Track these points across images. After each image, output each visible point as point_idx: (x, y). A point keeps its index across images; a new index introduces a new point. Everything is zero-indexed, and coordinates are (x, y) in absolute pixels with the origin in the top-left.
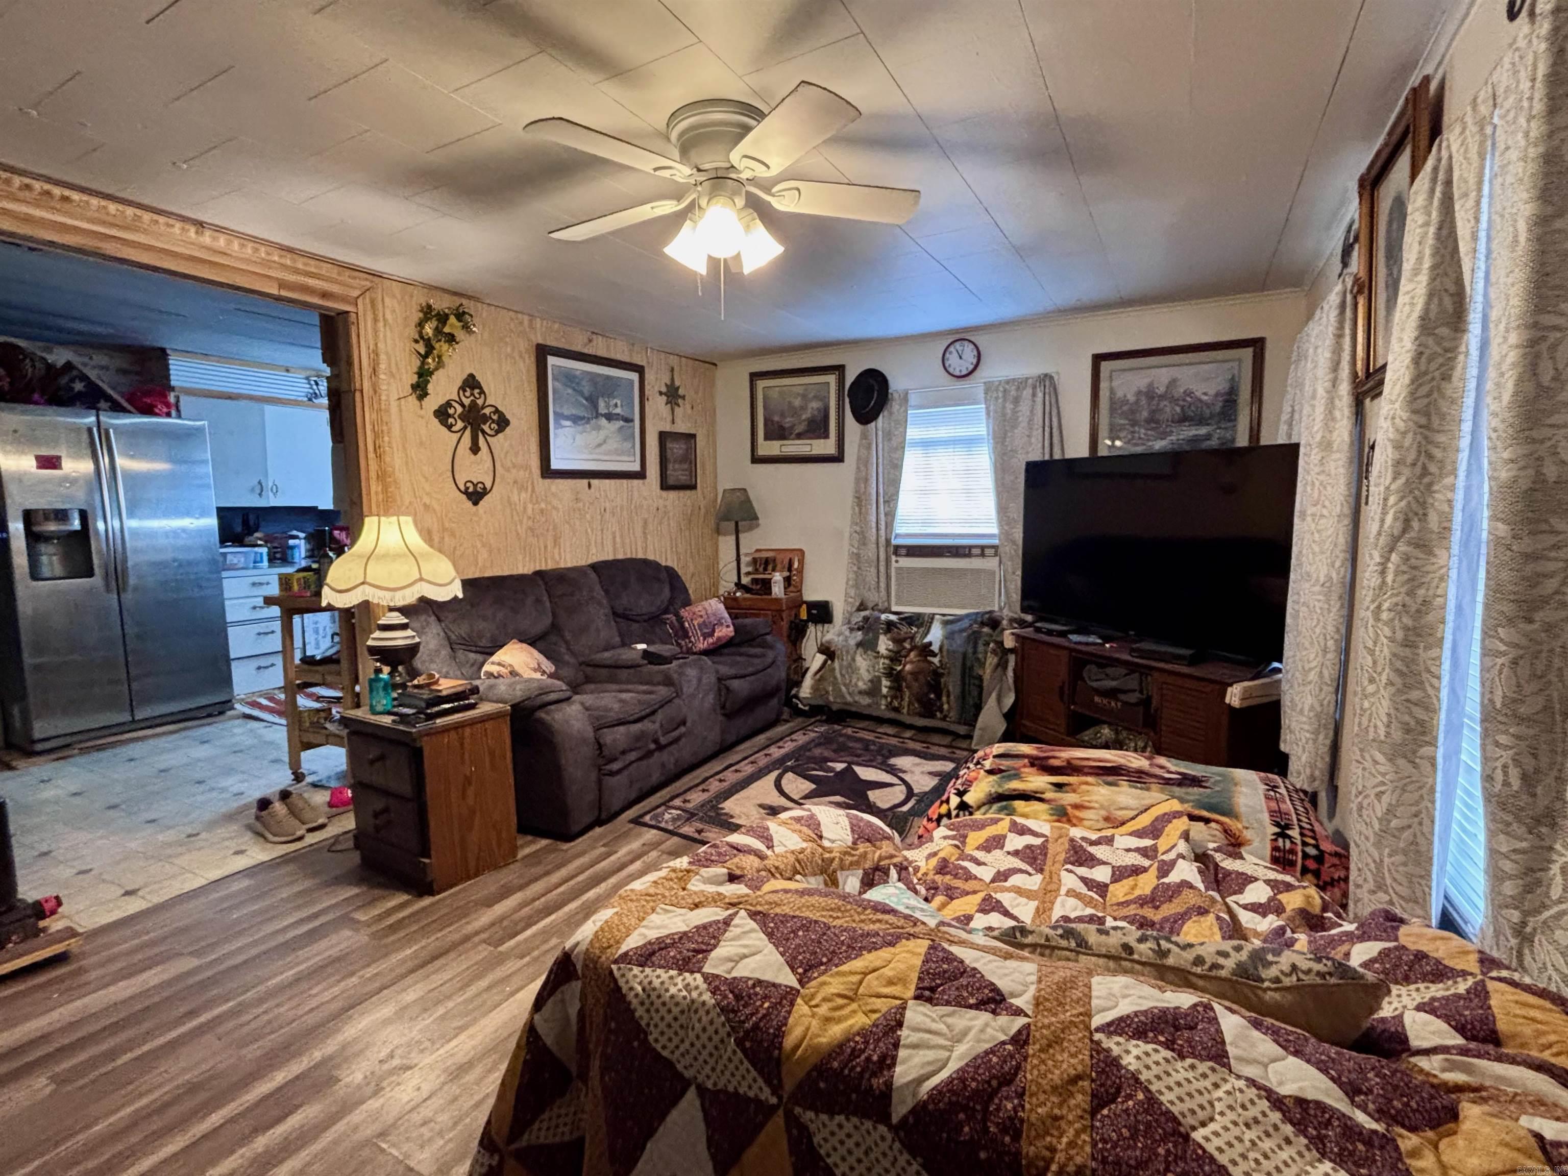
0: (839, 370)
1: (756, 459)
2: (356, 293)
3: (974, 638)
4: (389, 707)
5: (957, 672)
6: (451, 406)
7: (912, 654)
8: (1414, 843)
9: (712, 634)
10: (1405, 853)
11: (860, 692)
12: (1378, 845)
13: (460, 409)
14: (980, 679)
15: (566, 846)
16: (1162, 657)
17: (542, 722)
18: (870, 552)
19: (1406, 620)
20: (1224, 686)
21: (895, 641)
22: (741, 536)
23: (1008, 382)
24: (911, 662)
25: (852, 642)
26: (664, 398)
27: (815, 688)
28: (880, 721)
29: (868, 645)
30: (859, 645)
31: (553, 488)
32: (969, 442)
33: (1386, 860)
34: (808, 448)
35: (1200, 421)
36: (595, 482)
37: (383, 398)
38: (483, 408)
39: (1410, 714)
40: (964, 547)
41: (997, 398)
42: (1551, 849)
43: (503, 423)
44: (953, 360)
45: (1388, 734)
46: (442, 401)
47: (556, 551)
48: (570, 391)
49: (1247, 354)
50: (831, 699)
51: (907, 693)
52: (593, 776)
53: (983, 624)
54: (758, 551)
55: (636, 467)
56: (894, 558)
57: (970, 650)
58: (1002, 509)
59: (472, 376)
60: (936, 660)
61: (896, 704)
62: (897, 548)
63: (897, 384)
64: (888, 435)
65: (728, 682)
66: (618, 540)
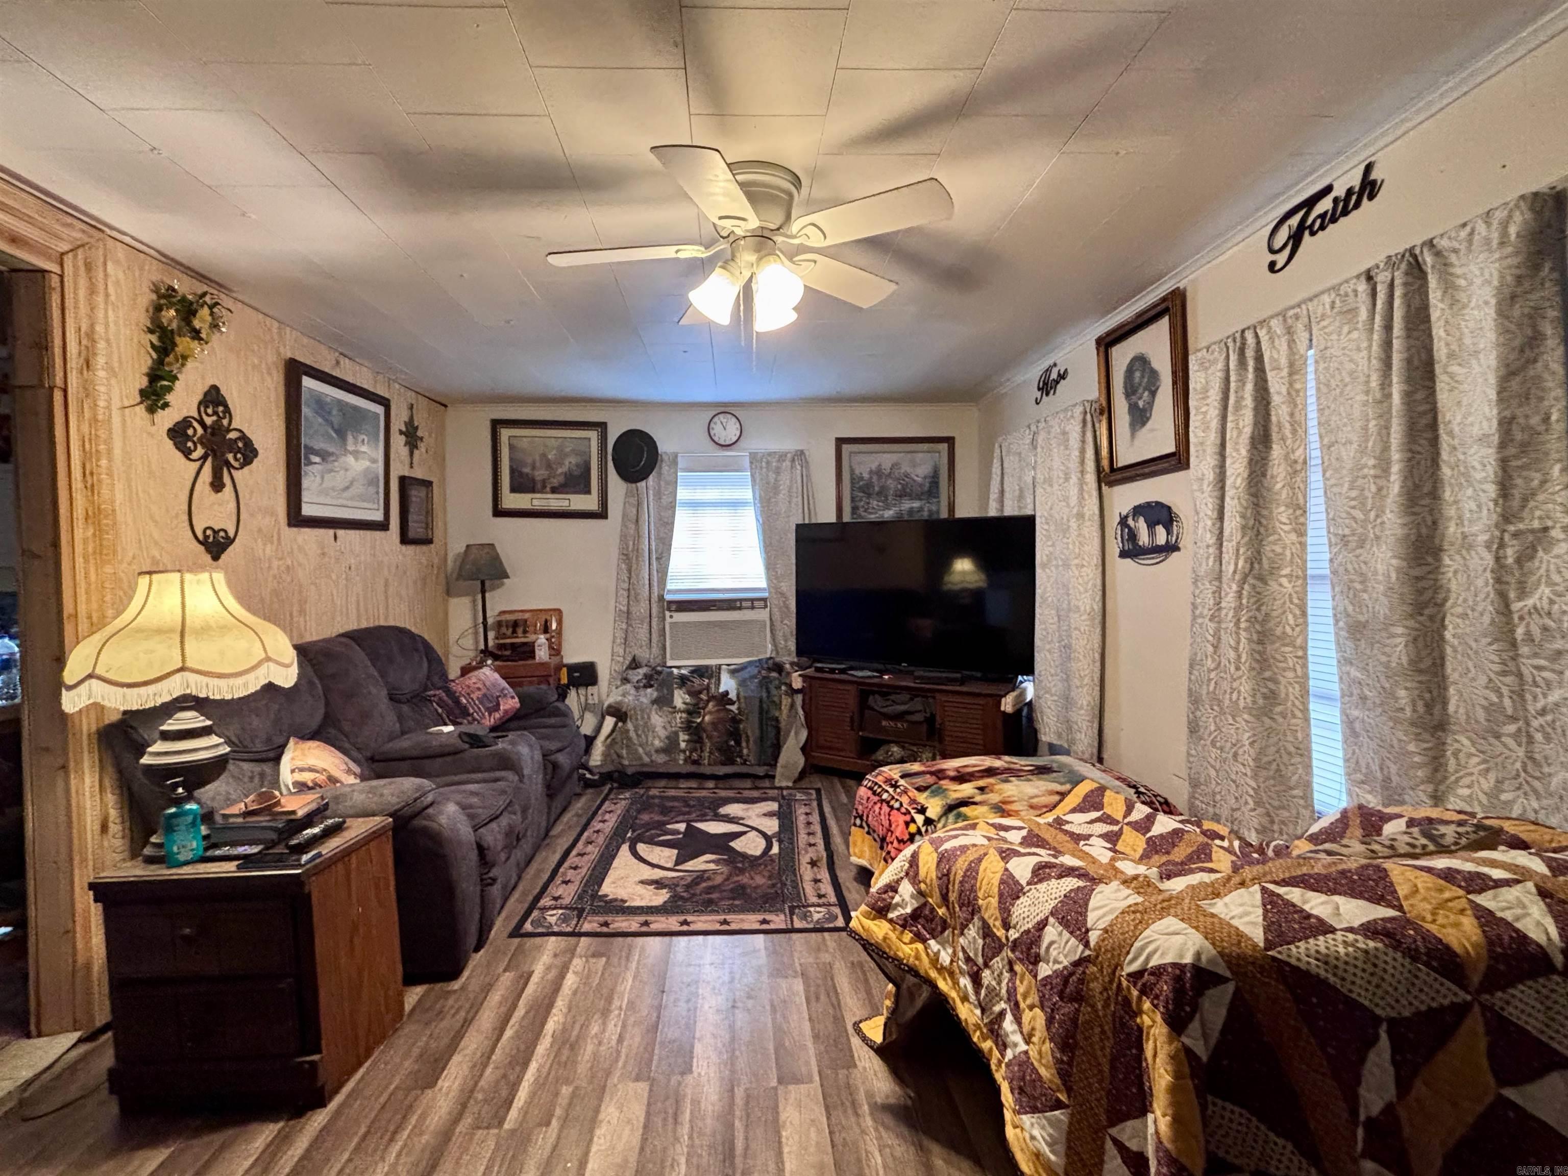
0: (602, 427)
1: (499, 512)
2: (65, 247)
3: (765, 683)
4: (200, 853)
5: (754, 718)
6: (190, 425)
7: (711, 705)
8: (1278, 770)
9: (497, 708)
10: (1274, 778)
11: (657, 751)
12: (1255, 777)
13: (200, 431)
14: (777, 720)
15: (456, 985)
16: (940, 681)
17: (425, 831)
18: (641, 609)
19: (1258, 627)
20: (998, 698)
21: (689, 693)
22: (487, 595)
23: (770, 454)
24: (710, 713)
25: (645, 700)
26: (403, 438)
27: (606, 755)
28: (677, 776)
29: (663, 701)
30: (655, 702)
31: (300, 540)
32: (735, 504)
33: (1262, 785)
34: (566, 503)
35: (912, 496)
36: (340, 532)
37: (102, 404)
38: (229, 430)
39: (1266, 687)
40: (735, 600)
41: (761, 468)
42: (1444, 744)
43: (248, 453)
44: (717, 429)
45: (1254, 702)
46: (178, 418)
47: (302, 619)
48: (320, 420)
49: (944, 447)
50: (626, 762)
51: (708, 745)
52: (478, 888)
53: (770, 670)
54: (504, 612)
55: (378, 516)
56: (668, 614)
57: (764, 695)
58: (770, 566)
59: (215, 389)
60: (734, 708)
61: (695, 756)
62: (670, 602)
63: (664, 446)
64: (658, 495)
65: (553, 757)
66: (362, 604)
